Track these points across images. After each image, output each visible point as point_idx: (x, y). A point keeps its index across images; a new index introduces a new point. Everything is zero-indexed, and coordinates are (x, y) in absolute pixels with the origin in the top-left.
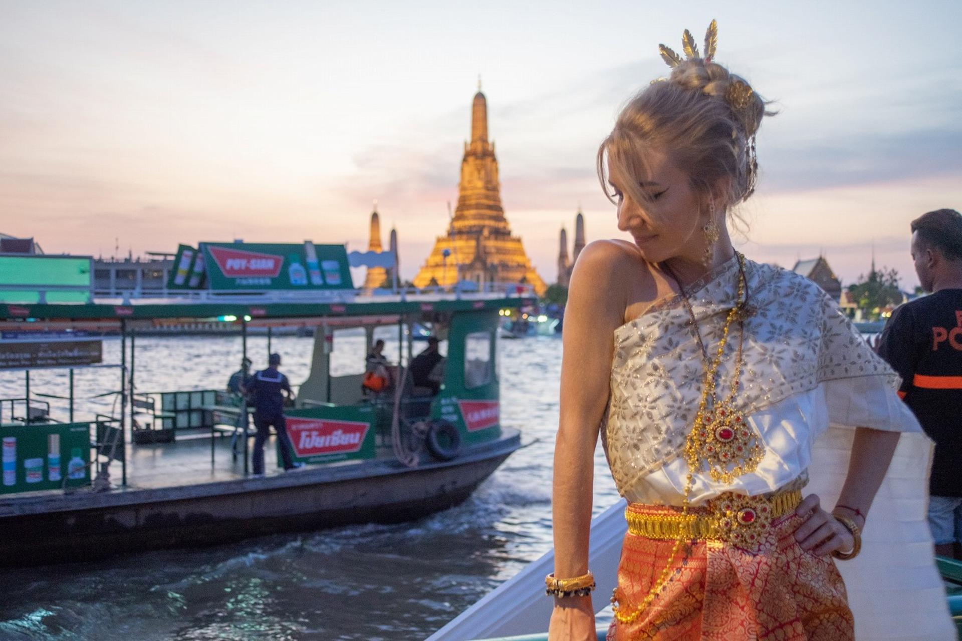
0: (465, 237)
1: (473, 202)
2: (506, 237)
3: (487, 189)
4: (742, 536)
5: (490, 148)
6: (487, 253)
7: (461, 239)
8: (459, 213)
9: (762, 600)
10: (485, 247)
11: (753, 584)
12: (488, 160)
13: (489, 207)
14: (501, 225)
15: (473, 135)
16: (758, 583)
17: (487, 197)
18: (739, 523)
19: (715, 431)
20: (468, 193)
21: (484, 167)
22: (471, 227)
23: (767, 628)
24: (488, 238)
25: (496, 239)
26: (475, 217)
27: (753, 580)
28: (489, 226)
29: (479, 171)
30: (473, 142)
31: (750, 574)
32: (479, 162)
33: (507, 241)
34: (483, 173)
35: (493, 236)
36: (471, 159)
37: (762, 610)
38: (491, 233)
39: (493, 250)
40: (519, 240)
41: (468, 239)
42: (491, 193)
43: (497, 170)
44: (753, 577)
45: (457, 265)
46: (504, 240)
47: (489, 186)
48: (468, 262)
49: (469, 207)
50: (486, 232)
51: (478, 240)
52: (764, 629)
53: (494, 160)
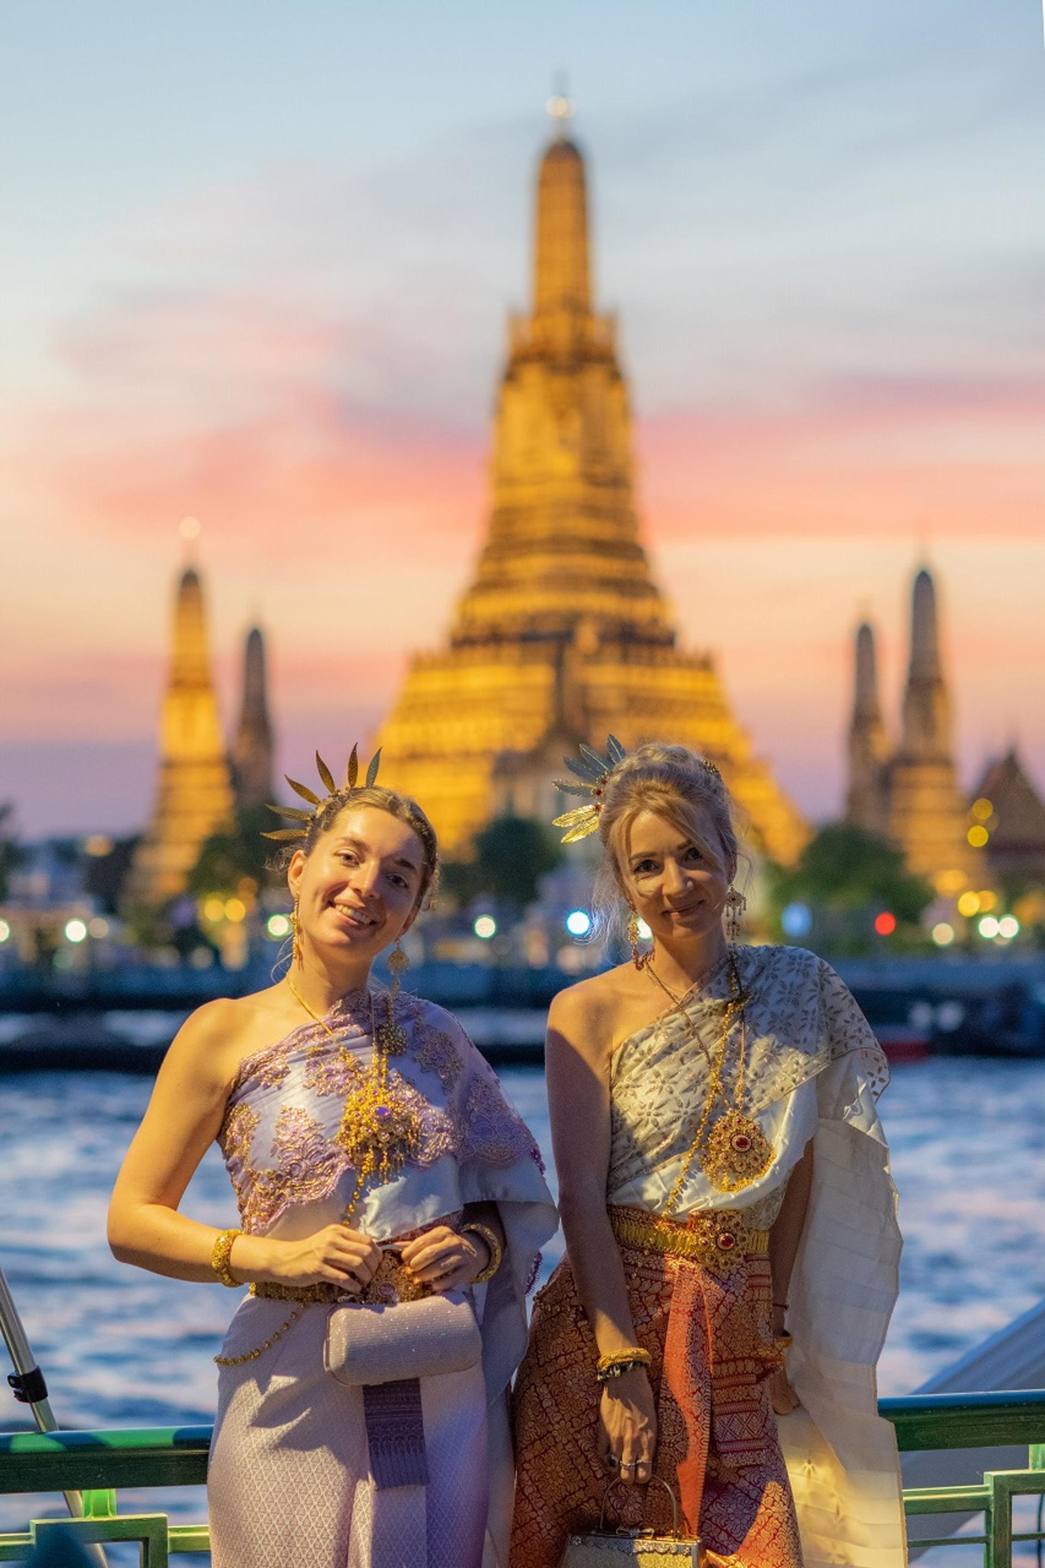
0: (510, 651)
1: (540, 527)
2: (659, 654)
3: (591, 479)
4: (717, 1261)
5: (596, 332)
6: (590, 712)
7: (497, 660)
8: (491, 567)
9: (722, 1328)
10: (584, 690)
11: (717, 1310)
12: (595, 378)
13: (600, 547)
14: (641, 610)
15: (540, 287)
16: (722, 1309)
17: (592, 510)
18: (717, 1246)
19: (731, 1140)
20: (524, 494)
21: (579, 401)
22: (534, 618)
23: (721, 1356)
24: (594, 658)
25: (625, 659)
26: (550, 582)
27: (719, 1306)
28: (600, 617)
29: (560, 415)
30: (541, 311)
31: (717, 1299)
32: (560, 385)
33: (665, 664)
34: (575, 425)
35: (613, 651)
36: (532, 376)
37: (720, 1338)
38: (604, 638)
39: (613, 701)
40: (705, 664)
41: (523, 662)
42: (603, 496)
43: (626, 412)
44: (719, 1302)
45: (485, 753)
46: (651, 663)
47: (599, 470)
48: (523, 741)
49: (525, 547)
50: (587, 636)
51: (559, 664)
52: (718, 1357)
53: (615, 376)
